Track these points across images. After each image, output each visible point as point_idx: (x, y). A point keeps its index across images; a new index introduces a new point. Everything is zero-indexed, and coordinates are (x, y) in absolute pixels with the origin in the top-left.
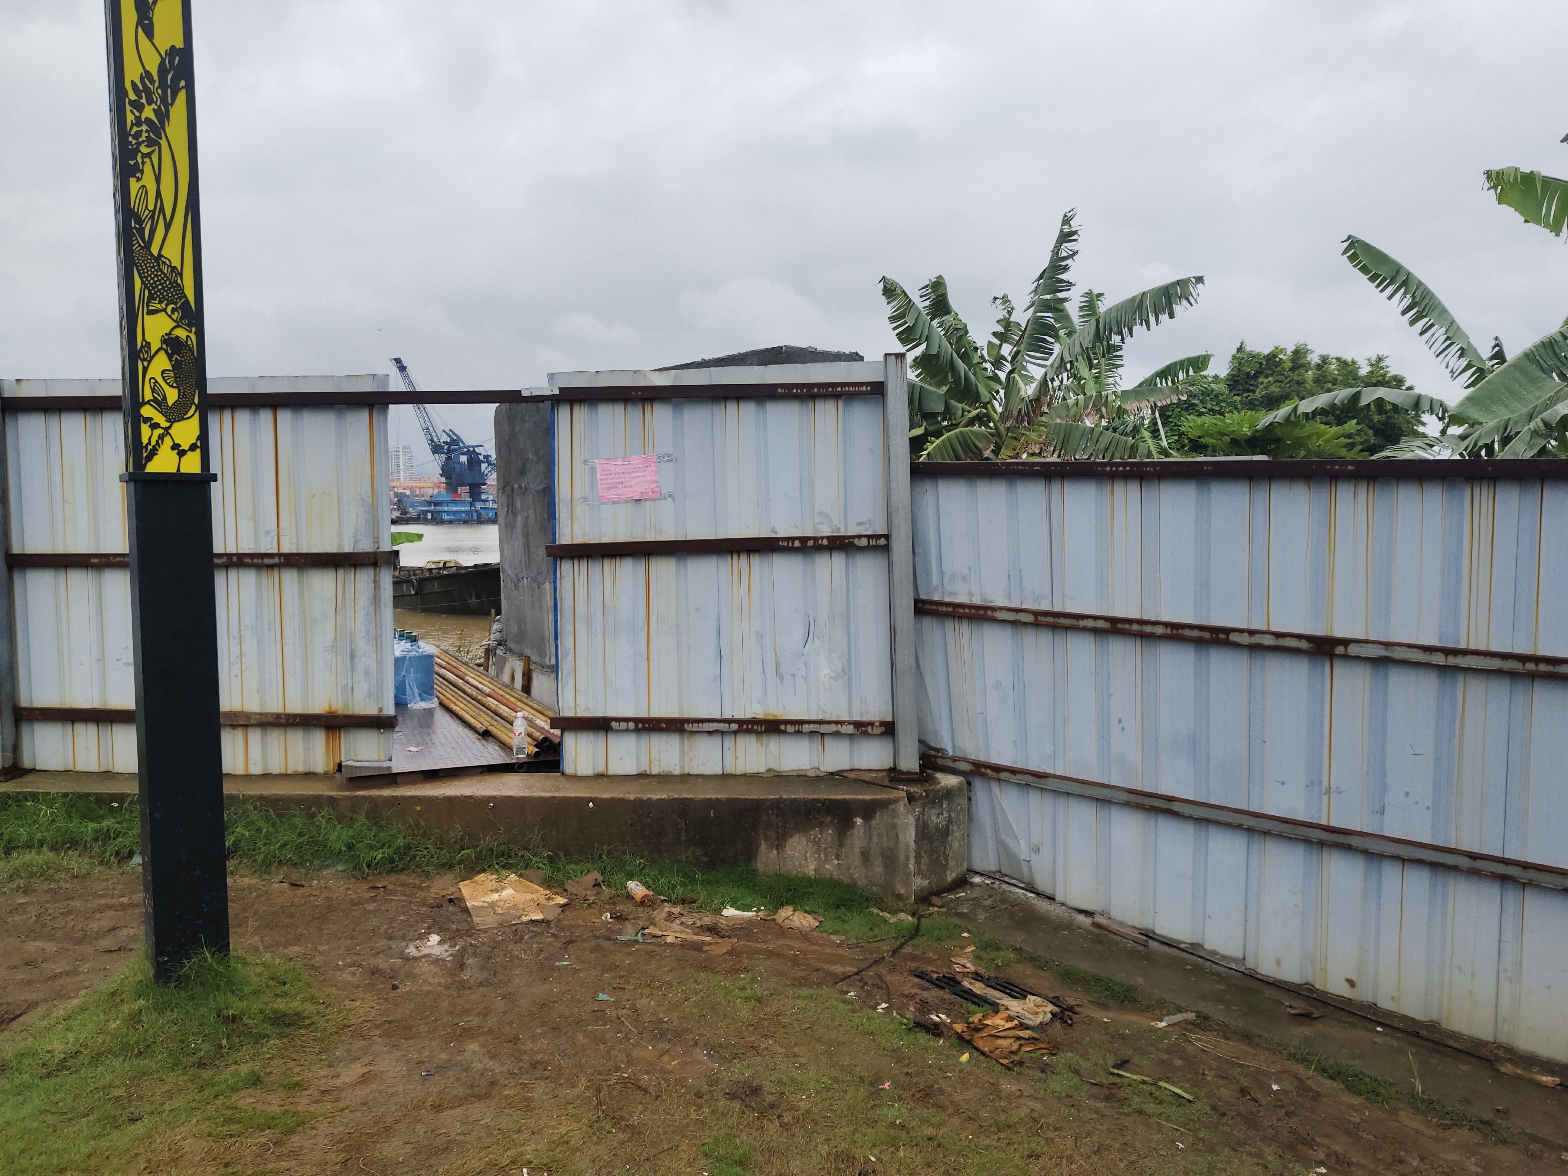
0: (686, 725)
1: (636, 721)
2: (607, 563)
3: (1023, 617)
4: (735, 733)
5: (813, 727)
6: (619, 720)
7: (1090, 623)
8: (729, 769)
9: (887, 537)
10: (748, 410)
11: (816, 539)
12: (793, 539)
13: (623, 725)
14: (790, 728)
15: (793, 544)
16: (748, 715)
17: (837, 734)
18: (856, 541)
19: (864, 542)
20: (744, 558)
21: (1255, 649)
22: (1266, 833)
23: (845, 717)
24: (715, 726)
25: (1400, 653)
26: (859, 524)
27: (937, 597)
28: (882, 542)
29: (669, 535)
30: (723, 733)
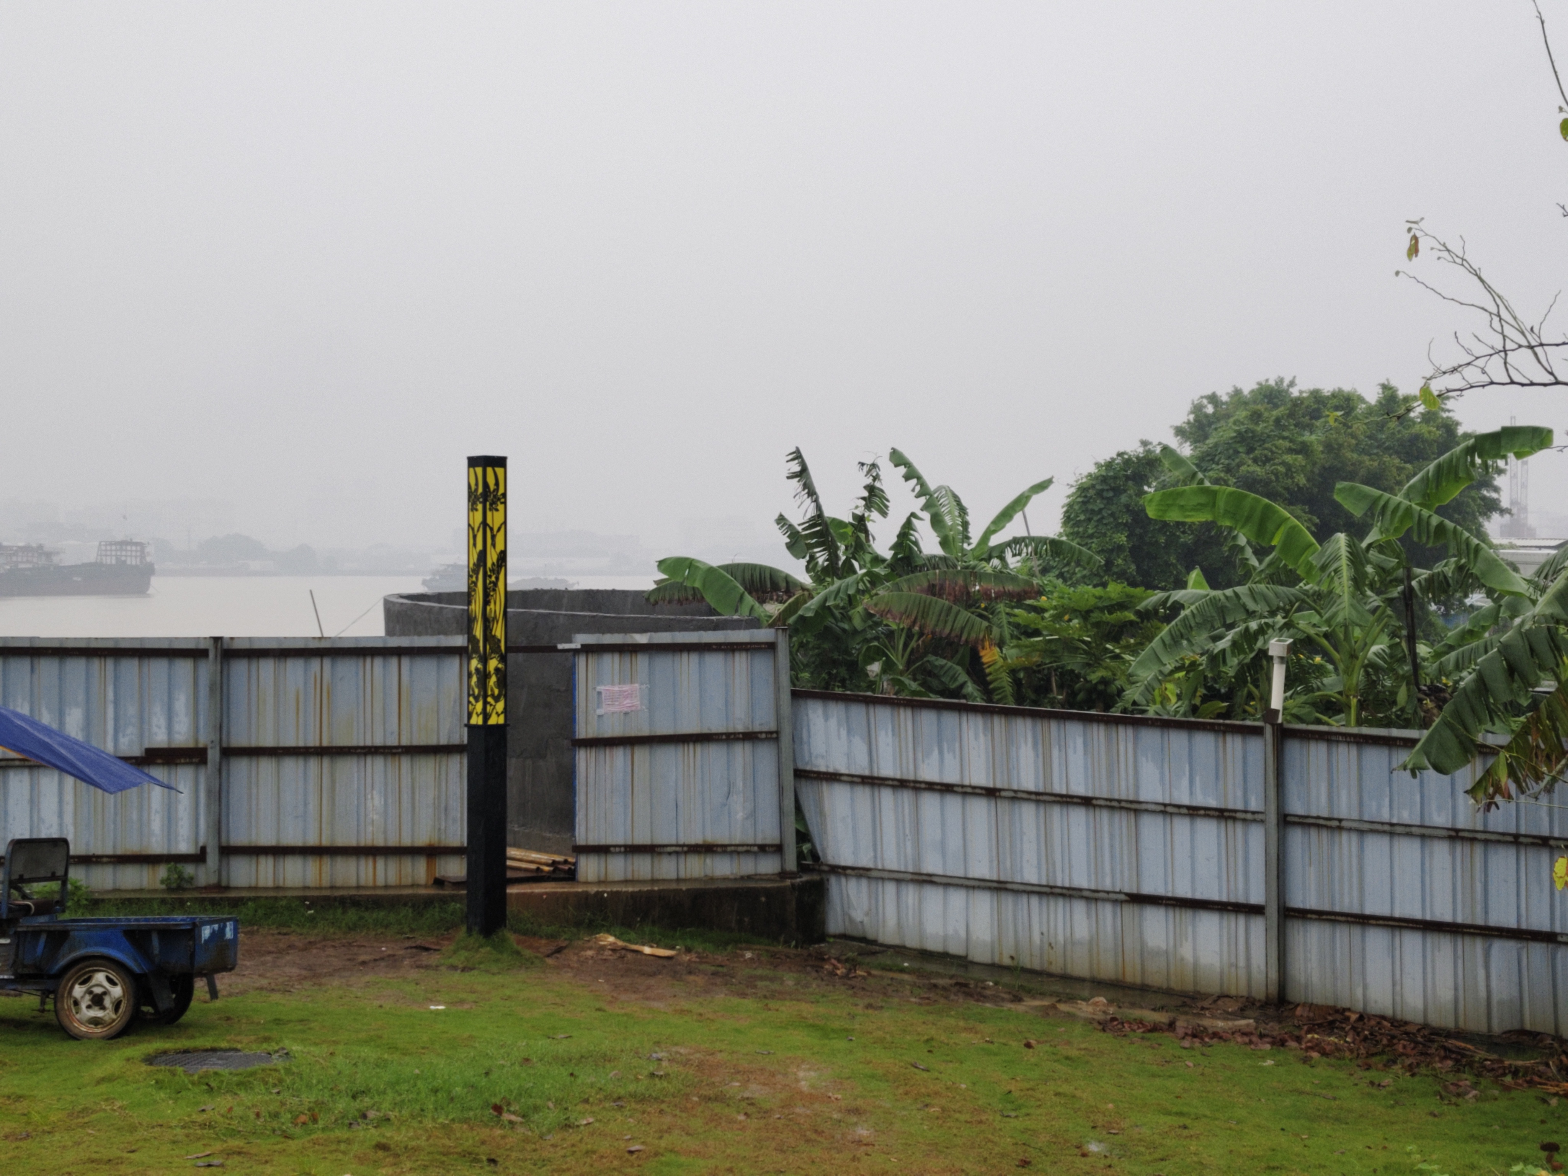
0: (654, 849)
1: (625, 846)
2: (608, 751)
3: (856, 779)
4: (686, 853)
5: (733, 848)
6: (615, 846)
7: (890, 783)
8: (682, 875)
9: (777, 732)
10: (694, 658)
11: (734, 734)
12: (722, 734)
13: (617, 849)
14: (719, 849)
15: (720, 737)
16: (694, 842)
17: (747, 852)
18: (757, 736)
19: (764, 736)
20: (691, 746)
21: (965, 794)
22: (974, 887)
23: (751, 842)
24: (674, 849)
25: (1020, 795)
26: (761, 725)
27: (808, 768)
28: (774, 735)
29: (645, 732)
30: (677, 853)
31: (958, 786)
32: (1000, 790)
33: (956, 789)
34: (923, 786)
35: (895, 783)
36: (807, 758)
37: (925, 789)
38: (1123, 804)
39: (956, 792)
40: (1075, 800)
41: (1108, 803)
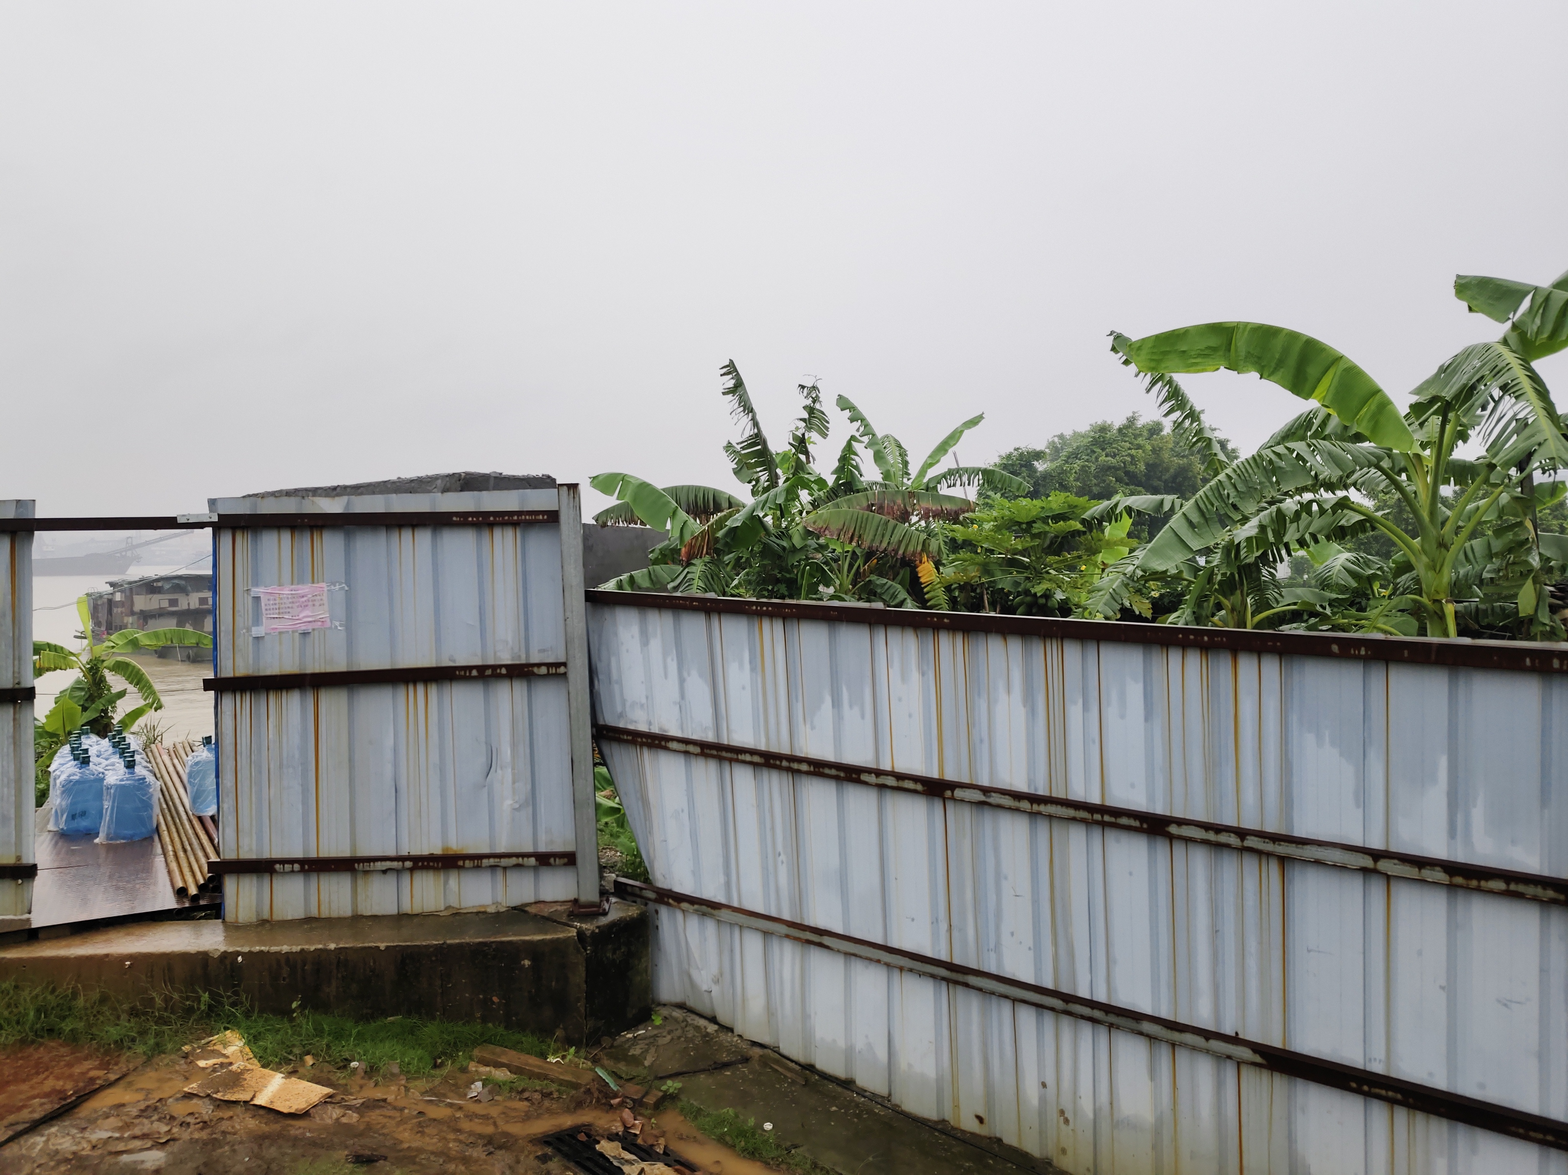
0: (356, 865)
1: (302, 862)
2: (272, 696)
3: (692, 748)
4: (411, 870)
5: (493, 861)
6: (283, 862)
7: (748, 756)
8: (406, 908)
9: (564, 664)
10: (424, 537)
11: (494, 667)
12: (470, 668)
13: (288, 867)
14: (468, 863)
15: (470, 673)
16: (426, 852)
17: (518, 866)
18: (535, 670)
19: (543, 670)
20: (420, 688)
21: (881, 787)
22: (900, 968)
23: (530, 849)
24: (388, 864)
25: (995, 799)
26: (541, 651)
27: (621, 725)
28: (562, 670)
29: (340, 666)
30: (398, 871)
31: (869, 771)
32: (953, 786)
33: (864, 777)
34: (804, 767)
35: (756, 759)
36: (619, 709)
37: (808, 773)
38: (1252, 842)
39: (866, 783)
40: (1124, 821)
41: (1211, 836)
